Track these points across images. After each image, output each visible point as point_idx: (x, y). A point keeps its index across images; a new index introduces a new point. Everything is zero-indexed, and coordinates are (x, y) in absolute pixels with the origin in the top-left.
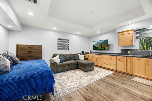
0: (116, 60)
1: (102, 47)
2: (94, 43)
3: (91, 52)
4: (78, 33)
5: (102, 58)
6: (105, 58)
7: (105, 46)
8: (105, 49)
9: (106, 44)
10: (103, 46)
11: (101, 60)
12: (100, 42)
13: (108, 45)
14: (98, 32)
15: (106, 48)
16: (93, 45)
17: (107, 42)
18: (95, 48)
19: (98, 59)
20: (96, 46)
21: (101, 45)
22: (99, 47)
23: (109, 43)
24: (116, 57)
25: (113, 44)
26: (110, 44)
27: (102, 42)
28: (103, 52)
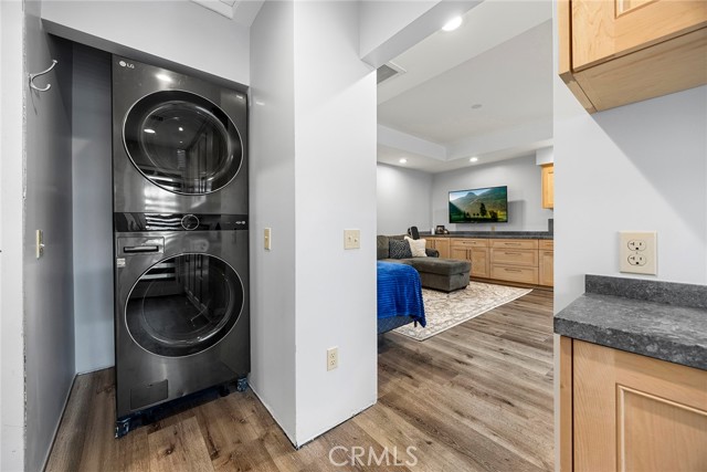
0: (536, 252)
1: (483, 211)
2: (453, 198)
3: (441, 232)
4: (403, 161)
5: (487, 250)
6: (500, 249)
7: (494, 207)
8: (494, 219)
9: (499, 201)
10: (488, 209)
11: (485, 257)
12: (478, 194)
13: (505, 206)
14: (474, 160)
15: (500, 215)
16: (450, 204)
17: (503, 193)
18: (456, 214)
19: (474, 254)
20: (463, 209)
21: (482, 205)
22: (474, 211)
23: (509, 200)
24: (536, 241)
25: (522, 202)
26: (511, 203)
27: (484, 195)
28: (487, 228)
